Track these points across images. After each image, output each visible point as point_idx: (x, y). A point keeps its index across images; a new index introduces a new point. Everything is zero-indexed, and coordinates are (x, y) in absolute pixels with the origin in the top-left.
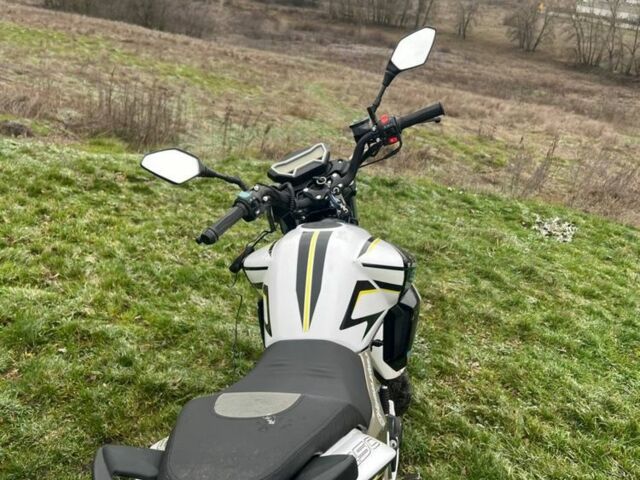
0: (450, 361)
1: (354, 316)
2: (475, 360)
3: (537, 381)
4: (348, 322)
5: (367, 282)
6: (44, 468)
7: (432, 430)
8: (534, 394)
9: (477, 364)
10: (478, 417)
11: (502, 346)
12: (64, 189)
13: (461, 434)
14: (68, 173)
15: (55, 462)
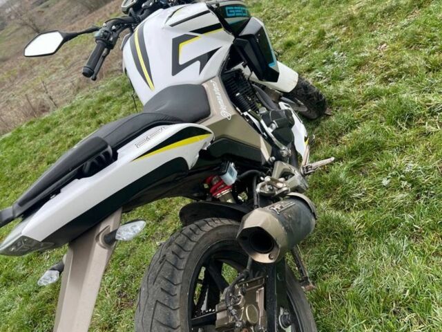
0: (362, 55)
1: (181, 62)
2: (382, 44)
3: (433, 28)
4: (177, 68)
5: (185, 35)
6: (133, 249)
7: (356, 106)
8: (433, 39)
9: (385, 45)
10: (390, 79)
11: (405, 22)
12: (107, 104)
13: (378, 96)
14: (108, 94)
15: (138, 243)
